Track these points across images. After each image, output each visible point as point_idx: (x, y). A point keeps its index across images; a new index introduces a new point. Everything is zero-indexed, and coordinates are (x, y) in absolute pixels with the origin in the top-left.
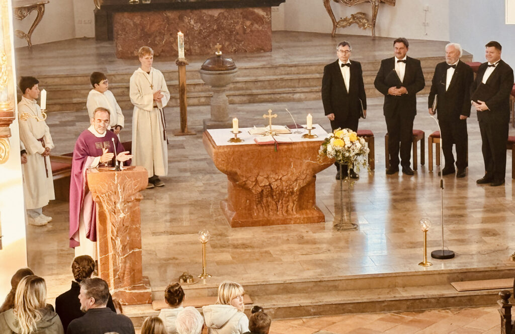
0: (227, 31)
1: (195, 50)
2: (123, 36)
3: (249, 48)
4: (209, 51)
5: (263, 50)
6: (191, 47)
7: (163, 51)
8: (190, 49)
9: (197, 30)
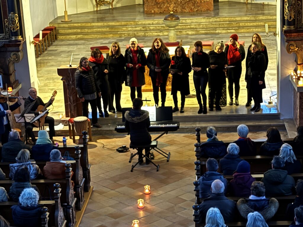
0: (193, 2)
1: (179, 10)
2: (147, 4)
3: (203, 9)
4: (185, 11)
5: (210, 10)
6: (177, 9)
7: (164, 11)
8: (177, 10)
9: (179, 1)
